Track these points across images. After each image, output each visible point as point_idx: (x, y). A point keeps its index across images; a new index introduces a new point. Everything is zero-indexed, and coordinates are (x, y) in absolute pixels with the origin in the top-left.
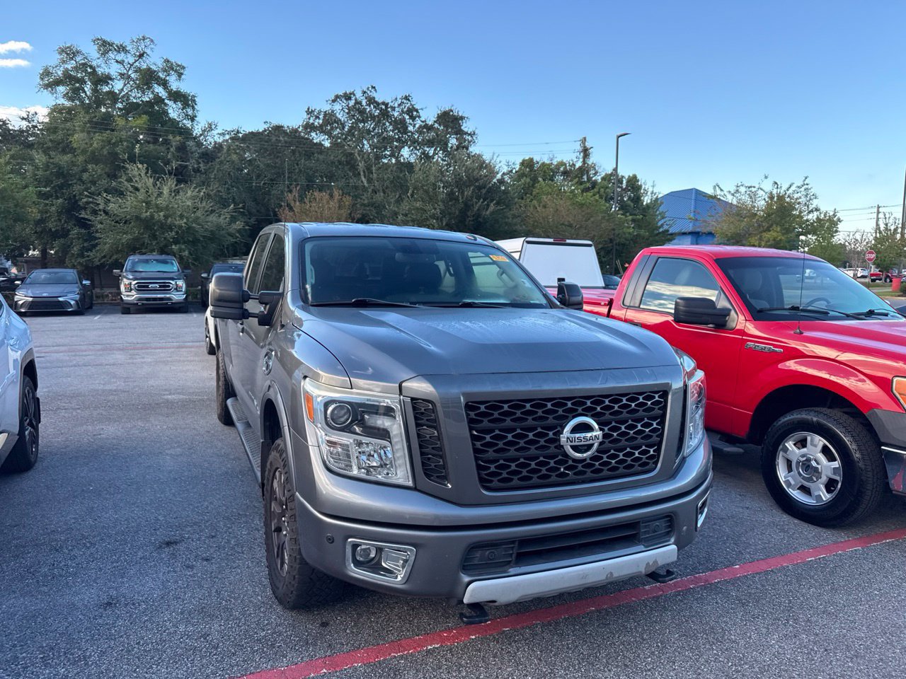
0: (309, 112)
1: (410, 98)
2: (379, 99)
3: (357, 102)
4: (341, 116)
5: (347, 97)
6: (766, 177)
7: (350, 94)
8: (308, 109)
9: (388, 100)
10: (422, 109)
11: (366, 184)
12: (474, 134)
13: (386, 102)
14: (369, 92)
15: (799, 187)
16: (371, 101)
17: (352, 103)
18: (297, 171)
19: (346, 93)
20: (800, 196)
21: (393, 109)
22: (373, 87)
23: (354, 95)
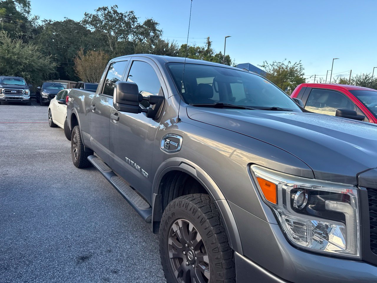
0: (86, 15)
1: (133, 12)
2: (119, 11)
3: (109, 12)
4: (101, 18)
5: (105, 9)
6: (286, 59)
7: (106, 8)
8: (86, 13)
9: (123, 12)
10: (138, 18)
11: (112, 50)
12: (162, 31)
13: (122, 13)
14: (114, 8)
15: (298, 65)
16: (115, 12)
17: (106, 12)
18: (80, 41)
19: (104, 7)
20: (298, 68)
21: (125, 17)
22: (116, 6)
23: (108, 9)
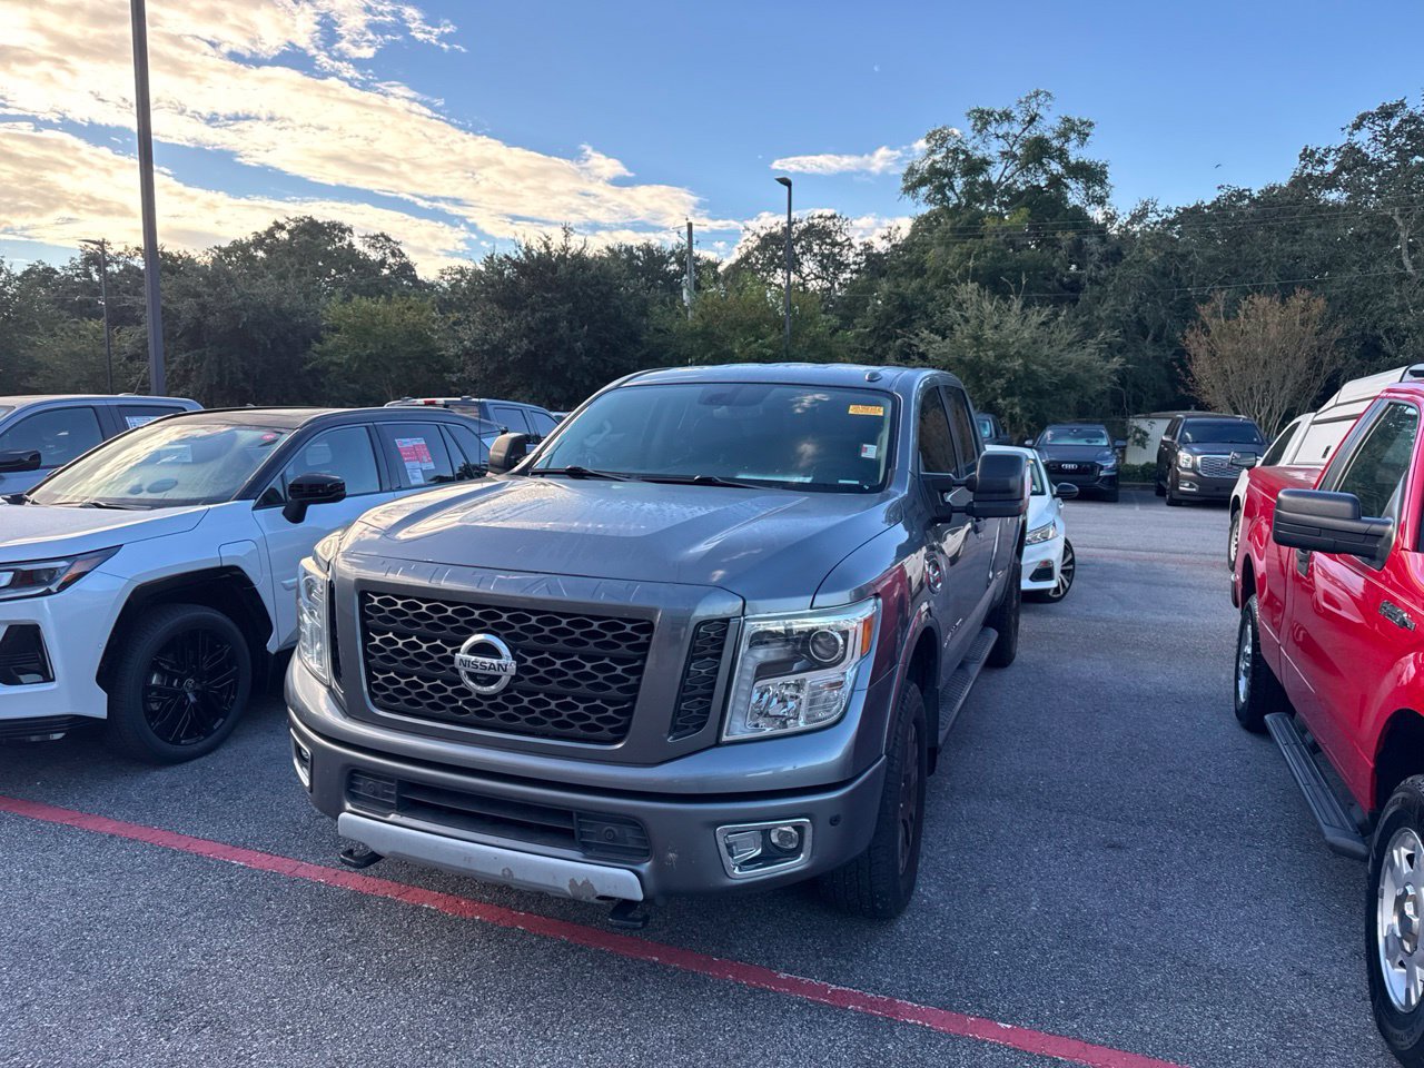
0: (1307, 155)
3: (1412, 119)
4: (1374, 152)
5: (1387, 113)
7: (1396, 106)
8: (1305, 150)
17: (1395, 122)
18: (1263, 263)
19: (1382, 108)
23: (1404, 106)
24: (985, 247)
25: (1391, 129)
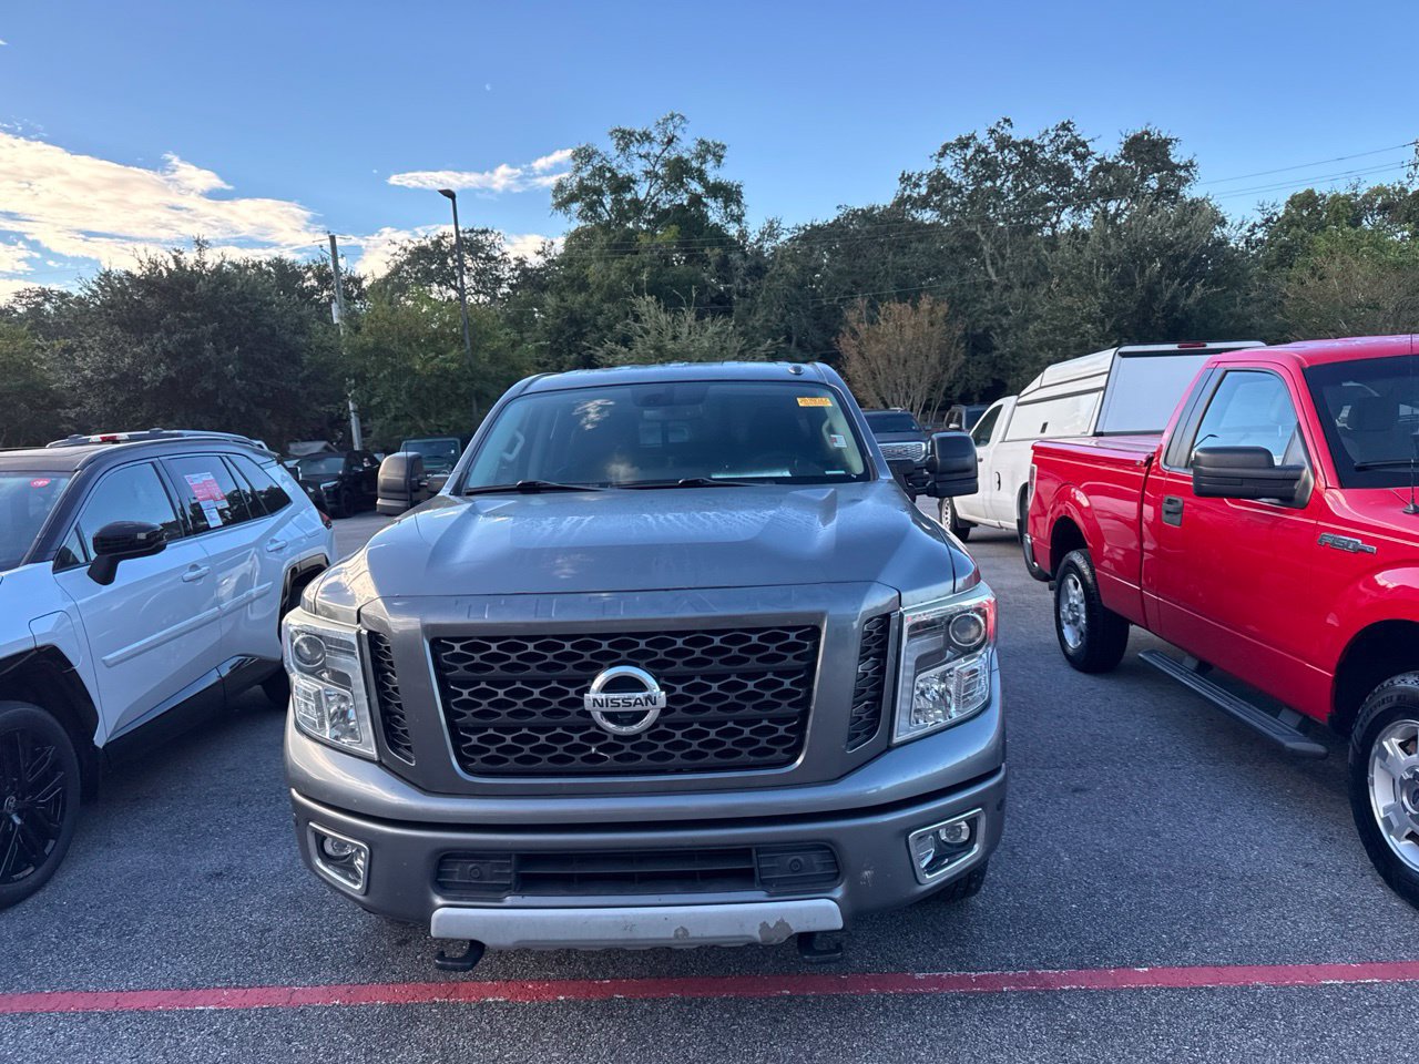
0: (905, 179)
1: (1071, 126)
2: (1017, 135)
3: (982, 150)
4: (955, 177)
5: (963, 144)
7: (969, 138)
8: (903, 174)
9: (1033, 137)
10: (1093, 140)
11: (994, 278)
12: (1192, 165)
13: (1030, 139)
14: (999, 130)
16: (1003, 144)
17: (970, 152)
18: (882, 274)
19: (960, 139)
21: (1042, 148)
22: (1006, 121)
23: (975, 138)
24: (643, 262)
25: (968, 158)
